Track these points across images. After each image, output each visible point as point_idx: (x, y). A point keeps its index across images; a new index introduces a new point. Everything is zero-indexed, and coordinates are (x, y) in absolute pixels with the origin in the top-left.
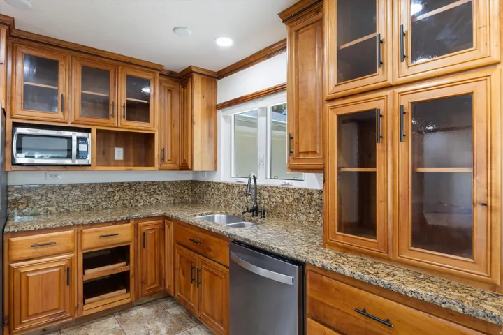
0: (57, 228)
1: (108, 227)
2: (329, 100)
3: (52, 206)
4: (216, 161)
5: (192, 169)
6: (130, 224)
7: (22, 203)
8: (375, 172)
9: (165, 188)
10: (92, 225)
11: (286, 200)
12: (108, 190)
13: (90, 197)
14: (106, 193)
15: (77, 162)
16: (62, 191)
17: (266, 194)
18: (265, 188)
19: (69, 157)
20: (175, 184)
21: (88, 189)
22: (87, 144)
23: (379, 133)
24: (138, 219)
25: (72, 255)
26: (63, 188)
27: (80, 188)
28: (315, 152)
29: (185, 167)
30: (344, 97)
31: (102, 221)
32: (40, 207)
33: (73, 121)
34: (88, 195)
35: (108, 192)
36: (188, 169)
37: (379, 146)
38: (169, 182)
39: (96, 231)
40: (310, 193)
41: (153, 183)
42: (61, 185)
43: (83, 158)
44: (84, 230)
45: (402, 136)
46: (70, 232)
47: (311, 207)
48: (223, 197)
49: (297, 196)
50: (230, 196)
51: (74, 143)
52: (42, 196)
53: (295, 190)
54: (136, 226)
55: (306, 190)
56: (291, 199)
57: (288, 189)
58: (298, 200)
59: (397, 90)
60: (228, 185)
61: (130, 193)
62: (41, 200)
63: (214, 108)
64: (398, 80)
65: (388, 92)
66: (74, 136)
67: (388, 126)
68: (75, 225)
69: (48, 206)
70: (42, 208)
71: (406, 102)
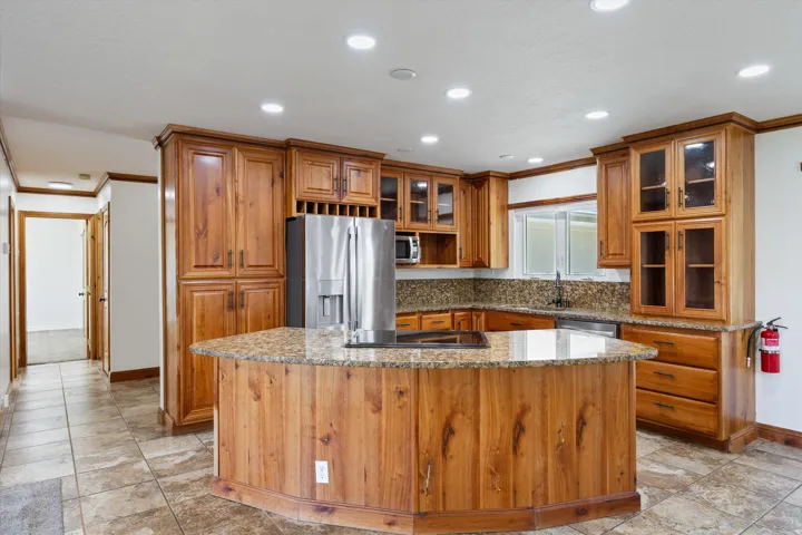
2: (635, 222)
4: (508, 259)
5: (489, 267)
6: (449, 314)
8: (664, 268)
9: (452, 285)
10: (428, 312)
11: (590, 292)
15: (413, 261)
17: (568, 288)
18: (568, 283)
19: (407, 257)
20: (461, 282)
23: (667, 245)
24: (456, 310)
28: (622, 254)
29: (480, 264)
30: (645, 221)
33: (406, 227)
36: (484, 266)
37: (667, 252)
38: (456, 280)
39: (429, 318)
40: (613, 285)
41: (443, 281)
43: (415, 258)
44: (423, 316)
45: (680, 248)
47: (613, 296)
48: (517, 293)
49: (600, 287)
50: (526, 291)
51: (411, 245)
53: (598, 283)
54: (453, 316)
55: (608, 283)
56: (595, 290)
57: (591, 283)
58: (601, 291)
59: (678, 222)
60: (524, 282)
61: (427, 290)
63: (506, 207)
64: (678, 216)
65: (673, 222)
66: (411, 239)
67: (672, 241)
68: (419, 312)
71: (682, 229)
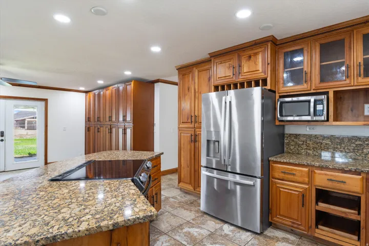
0: (296, 164)
1: (337, 174)
3: (309, 149)
6: (360, 177)
7: (292, 145)
10: (322, 168)
12: (356, 143)
13: (339, 147)
14: (354, 145)
15: (315, 118)
16: (316, 140)
19: (309, 115)
21: (337, 140)
22: (323, 104)
25: (307, 187)
26: (318, 138)
27: (331, 139)
31: (331, 167)
32: (302, 150)
33: (314, 88)
34: (337, 145)
35: (356, 145)
39: (326, 174)
42: (316, 135)
43: (320, 116)
44: (316, 171)
46: (306, 169)
51: (312, 104)
52: (303, 142)
62: (303, 144)
66: (312, 99)
68: (308, 165)
69: (307, 149)
70: (304, 150)
